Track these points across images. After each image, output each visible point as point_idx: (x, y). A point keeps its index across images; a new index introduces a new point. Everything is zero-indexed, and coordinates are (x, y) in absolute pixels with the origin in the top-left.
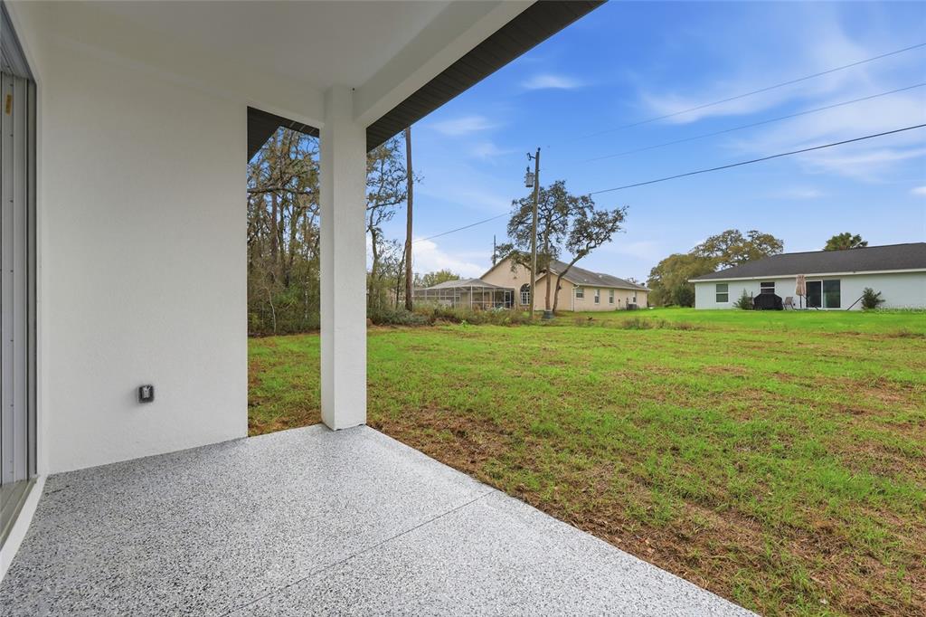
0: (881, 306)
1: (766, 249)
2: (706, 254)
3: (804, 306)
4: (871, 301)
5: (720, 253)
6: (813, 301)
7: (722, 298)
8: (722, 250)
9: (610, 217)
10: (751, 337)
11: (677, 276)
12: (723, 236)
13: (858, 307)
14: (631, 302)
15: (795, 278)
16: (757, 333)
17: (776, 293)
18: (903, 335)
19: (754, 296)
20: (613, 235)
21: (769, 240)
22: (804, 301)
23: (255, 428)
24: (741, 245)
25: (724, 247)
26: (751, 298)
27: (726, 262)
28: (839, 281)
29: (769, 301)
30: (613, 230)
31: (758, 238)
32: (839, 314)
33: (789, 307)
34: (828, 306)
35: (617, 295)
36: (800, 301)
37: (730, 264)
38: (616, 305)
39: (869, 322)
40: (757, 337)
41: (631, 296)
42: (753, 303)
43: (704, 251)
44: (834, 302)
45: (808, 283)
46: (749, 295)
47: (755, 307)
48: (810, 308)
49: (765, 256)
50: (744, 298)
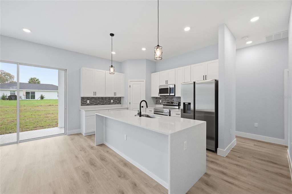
0: (44, 99)
1: (8, 77)
3: (25, 99)
4: (42, 98)
13: (40, 99)
15: (22, 90)
17: (15, 95)
18: (50, 105)
19: (8, 95)
21: (8, 75)
26: (6, 96)
28: (35, 92)
29: (13, 97)
31: (4, 73)
32: (35, 101)
33: (20, 99)
36: (24, 97)
39: (42, 102)
42: (7, 97)
44: (33, 98)
45: (26, 92)
46: (6, 95)
47: (8, 99)
48: (27, 99)
49: (7, 80)
50: (3, 96)
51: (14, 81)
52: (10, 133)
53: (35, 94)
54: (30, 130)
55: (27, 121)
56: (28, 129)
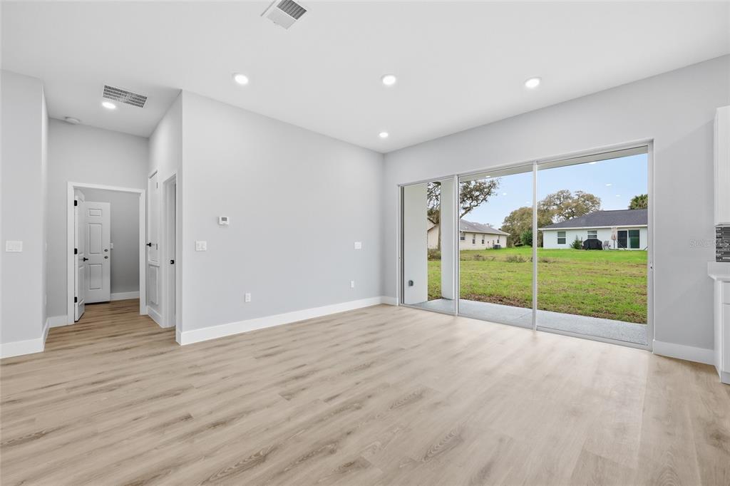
1: (589, 204)
2: (545, 208)
3: (616, 247)
5: (555, 207)
6: (622, 243)
7: (562, 241)
8: (557, 205)
9: (487, 185)
10: (588, 267)
11: (524, 223)
12: (558, 195)
14: (496, 243)
15: (610, 228)
16: (591, 264)
17: (598, 238)
19: (584, 240)
20: (488, 197)
21: (591, 198)
22: (616, 244)
23: (429, 299)
24: (570, 201)
25: (558, 203)
26: (581, 242)
27: (560, 214)
28: (638, 231)
29: (594, 244)
30: (488, 193)
31: (583, 197)
32: (639, 253)
33: (607, 248)
34: (632, 247)
35: (487, 239)
36: (614, 244)
37: (563, 215)
38: (486, 246)
40: (591, 267)
41: (496, 239)
42: (583, 245)
43: (544, 205)
44: (636, 244)
45: (619, 232)
46: (580, 240)
47: (584, 248)
48: (620, 249)
49: (588, 210)
50: (576, 242)
51: (600, 210)
52: (545, 309)
53: (639, 236)
54: (581, 315)
55: (591, 293)
56: (579, 311)
